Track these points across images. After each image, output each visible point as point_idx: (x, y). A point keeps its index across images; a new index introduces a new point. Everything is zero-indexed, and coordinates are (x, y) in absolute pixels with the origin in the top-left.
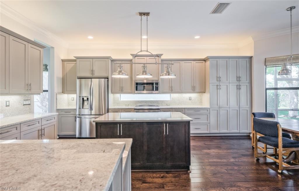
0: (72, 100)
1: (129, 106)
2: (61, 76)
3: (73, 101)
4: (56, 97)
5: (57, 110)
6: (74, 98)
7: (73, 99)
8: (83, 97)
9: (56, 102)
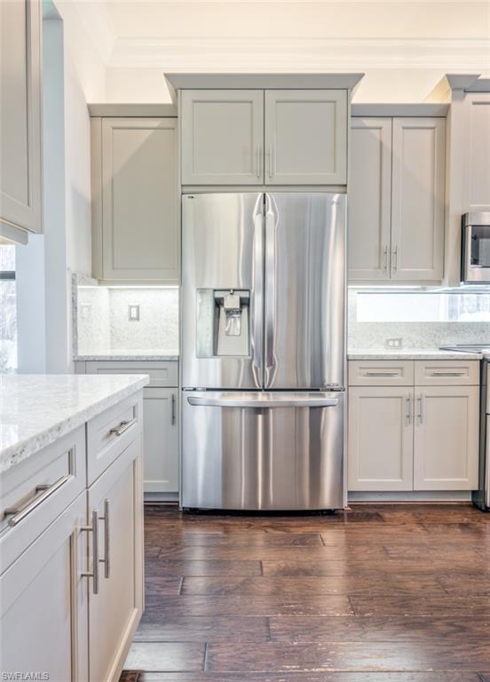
0: (131, 319)
1: (400, 346)
2: (86, 191)
3: (136, 323)
4: (74, 294)
5: (75, 361)
6: (138, 307)
7: (134, 314)
8: (218, 295)
9: (74, 321)
